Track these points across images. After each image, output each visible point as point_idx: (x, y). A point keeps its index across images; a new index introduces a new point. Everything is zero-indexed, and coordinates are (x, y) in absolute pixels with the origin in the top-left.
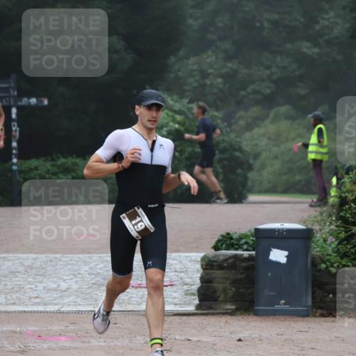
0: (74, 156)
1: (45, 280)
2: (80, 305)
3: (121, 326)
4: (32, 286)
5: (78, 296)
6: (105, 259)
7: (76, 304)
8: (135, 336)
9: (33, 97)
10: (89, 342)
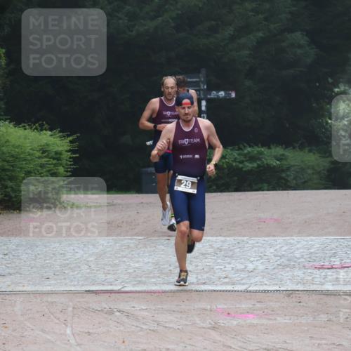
0: (260, 145)
1: (234, 261)
2: (266, 284)
3: (305, 305)
4: (222, 267)
5: (264, 277)
6: (289, 241)
7: (262, 284)
8: (319, 314)
9: (222, 90)
10: (275, 319)
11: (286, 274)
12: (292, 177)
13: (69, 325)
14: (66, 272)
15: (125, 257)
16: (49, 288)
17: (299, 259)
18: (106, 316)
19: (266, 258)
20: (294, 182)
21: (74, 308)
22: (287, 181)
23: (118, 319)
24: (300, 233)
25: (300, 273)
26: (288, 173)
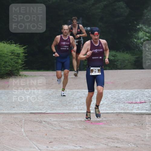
2: (108, 110)
3: (124, 119)
5: (107, 107)
6: (118, 92)
7: (106, 110)
8: (130, 123)
9: (89, 27)
10: (112, 125)
11: (116, 106)
12: (119, 64)
13: (23, 128)
14: (22, 105)
15: (47, 98)
16: (14, 112)
17: (122, 99)
18: (39, 123)
19: (108, 99)
20: (120, 66)
21: (25, 120)
22: (117, 66)
23: (44, 125)
24: (122, 88)
25: (122, 105)
26: (118, 62)
